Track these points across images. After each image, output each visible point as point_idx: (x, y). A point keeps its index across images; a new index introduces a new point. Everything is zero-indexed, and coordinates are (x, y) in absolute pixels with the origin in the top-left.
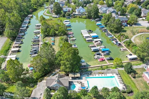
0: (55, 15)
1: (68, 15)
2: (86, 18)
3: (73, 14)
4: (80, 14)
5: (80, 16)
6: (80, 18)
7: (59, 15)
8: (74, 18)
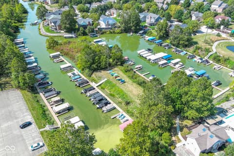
0: (67, 34)
1: (91, 30)
2: (121, 33)
3: (98, 28)
4: (110, 27)
5: (111, 31)
6: (111, 33)
7: (73, 32)
8: (101, 34)
